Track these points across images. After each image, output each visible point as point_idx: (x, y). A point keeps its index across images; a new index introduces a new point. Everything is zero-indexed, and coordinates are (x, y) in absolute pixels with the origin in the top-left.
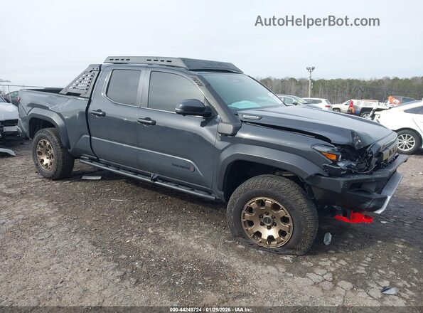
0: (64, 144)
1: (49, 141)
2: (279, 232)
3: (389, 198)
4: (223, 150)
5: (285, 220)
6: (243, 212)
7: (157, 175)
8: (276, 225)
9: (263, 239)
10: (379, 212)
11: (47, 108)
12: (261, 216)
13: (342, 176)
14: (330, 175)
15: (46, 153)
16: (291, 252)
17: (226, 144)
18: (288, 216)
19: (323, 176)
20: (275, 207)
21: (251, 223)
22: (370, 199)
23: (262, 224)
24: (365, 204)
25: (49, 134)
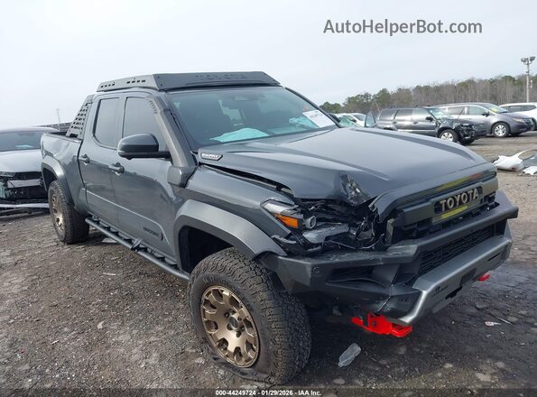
2: (246, 344)
3: (425, 293)
6: (202, 306)
9: (229, 352)
10: (408, 319)
11: (52, 156)
12: (226, 315)
13: (313, 255)
22: (384, 297)
23: (229, 328)
24: (376, 306)
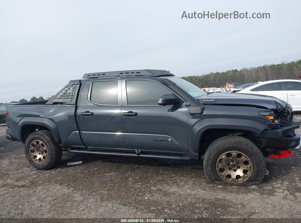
0: (56, 140)
1: (42, 140)
2: (243, 172)
4: (194, 125)
5: (246, 163)
6: (217, 163)
7: (140, 151)
8: (239, 168)
9: (233, 179)
11: (38, 116)
12: (229, 164)
14: (273, 129)
15: (38, 150)
16: (253, 183)
17: (196, 120)
18: (249, 159)
19: (269, 130)
20: (239, 156)
21: (222, 170)
22: (292, 141)
23: (230, 169)
24: (290, 144)
25: (42, 135)
